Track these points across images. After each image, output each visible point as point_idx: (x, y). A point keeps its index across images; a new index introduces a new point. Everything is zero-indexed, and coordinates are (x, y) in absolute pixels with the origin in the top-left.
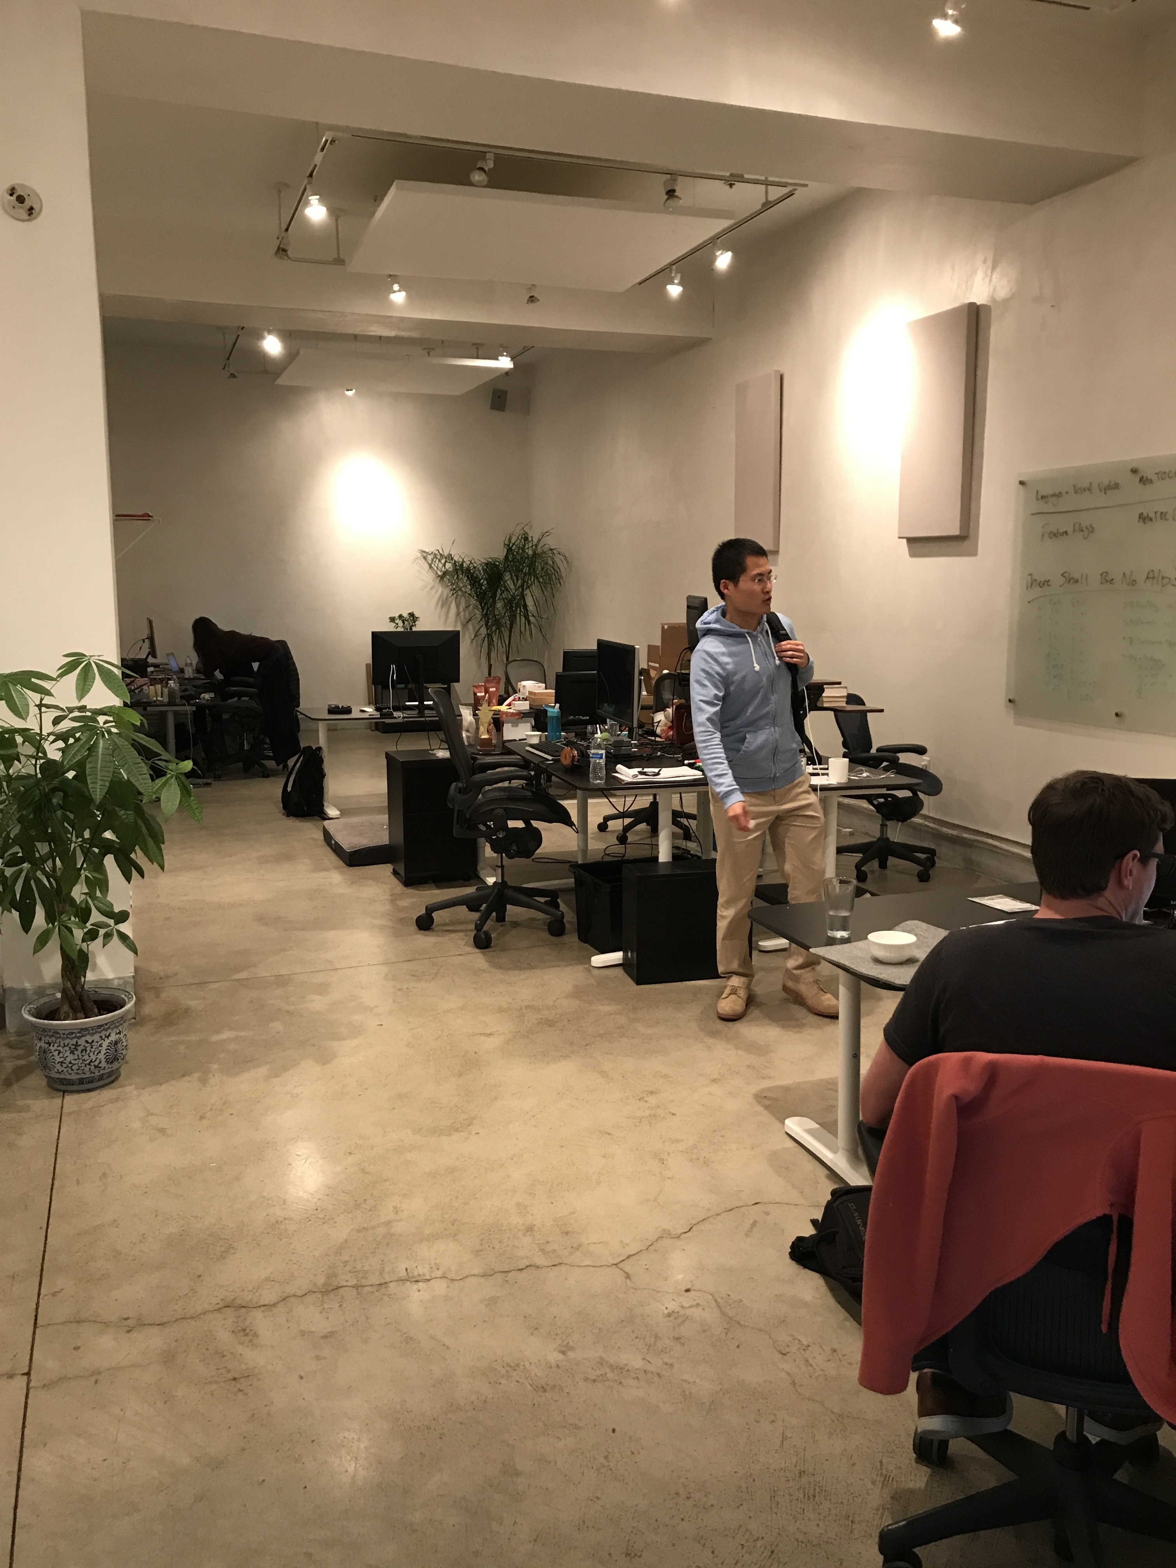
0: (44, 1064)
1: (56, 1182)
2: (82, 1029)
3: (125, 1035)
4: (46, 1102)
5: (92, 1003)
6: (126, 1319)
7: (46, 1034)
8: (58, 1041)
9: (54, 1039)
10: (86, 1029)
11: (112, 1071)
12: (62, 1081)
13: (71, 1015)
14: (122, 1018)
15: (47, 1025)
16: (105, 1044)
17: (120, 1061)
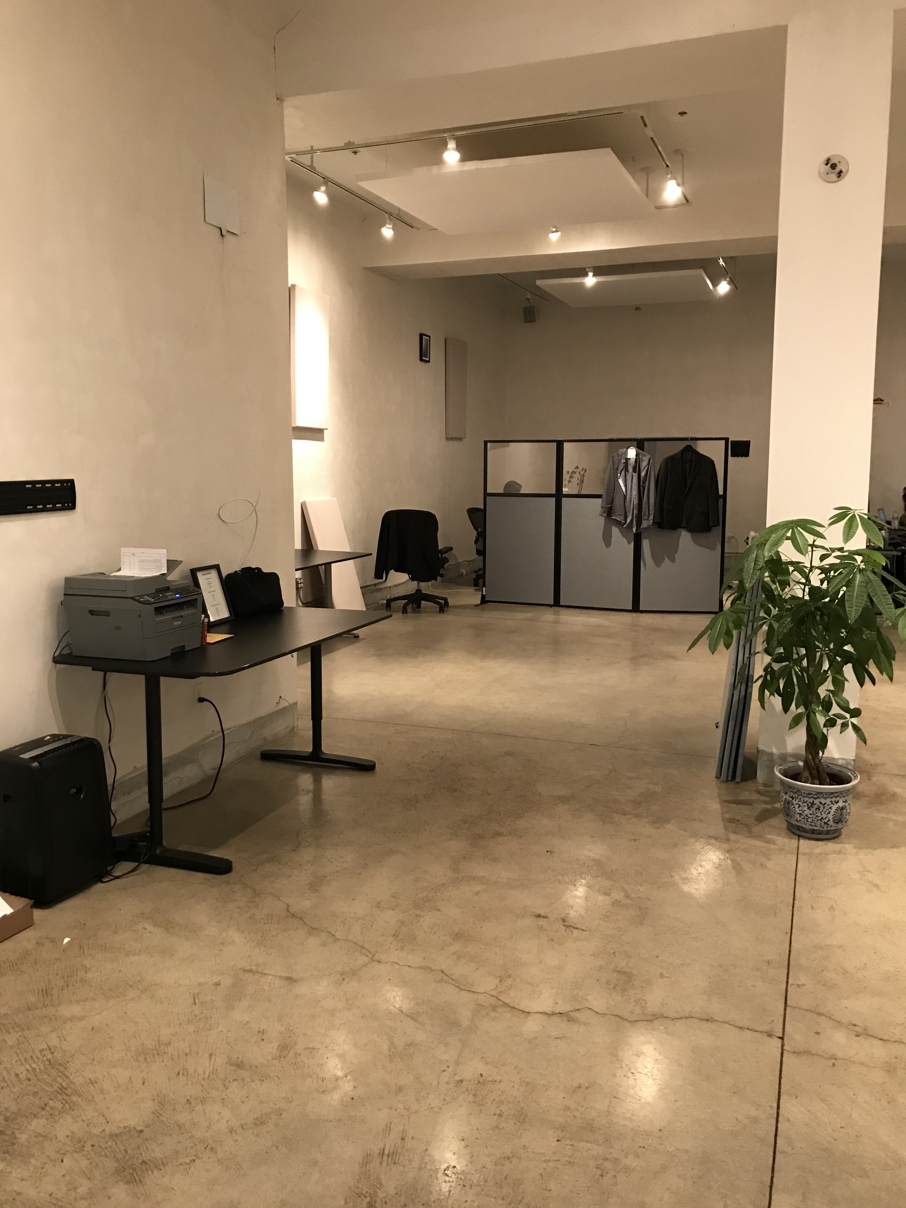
0: (787, 811)
1: (796, 902)
2: (818, 793)
3: (849, 804)
4: (787, 841)
5: (826, 774)
6: (855, 1025)
7: (791, 790)
8: (800, 797)
9: (796, 795)
10: (821, 793)
11: (837, 829)
12: (799, 828)
13: (810, 780)
14: (848, 790)
15: (793, 783)
16: (835, 807)
17: (843, 823)
